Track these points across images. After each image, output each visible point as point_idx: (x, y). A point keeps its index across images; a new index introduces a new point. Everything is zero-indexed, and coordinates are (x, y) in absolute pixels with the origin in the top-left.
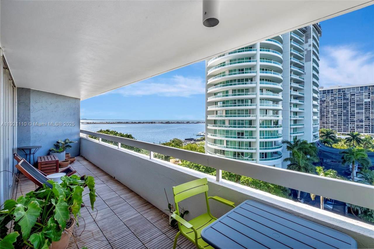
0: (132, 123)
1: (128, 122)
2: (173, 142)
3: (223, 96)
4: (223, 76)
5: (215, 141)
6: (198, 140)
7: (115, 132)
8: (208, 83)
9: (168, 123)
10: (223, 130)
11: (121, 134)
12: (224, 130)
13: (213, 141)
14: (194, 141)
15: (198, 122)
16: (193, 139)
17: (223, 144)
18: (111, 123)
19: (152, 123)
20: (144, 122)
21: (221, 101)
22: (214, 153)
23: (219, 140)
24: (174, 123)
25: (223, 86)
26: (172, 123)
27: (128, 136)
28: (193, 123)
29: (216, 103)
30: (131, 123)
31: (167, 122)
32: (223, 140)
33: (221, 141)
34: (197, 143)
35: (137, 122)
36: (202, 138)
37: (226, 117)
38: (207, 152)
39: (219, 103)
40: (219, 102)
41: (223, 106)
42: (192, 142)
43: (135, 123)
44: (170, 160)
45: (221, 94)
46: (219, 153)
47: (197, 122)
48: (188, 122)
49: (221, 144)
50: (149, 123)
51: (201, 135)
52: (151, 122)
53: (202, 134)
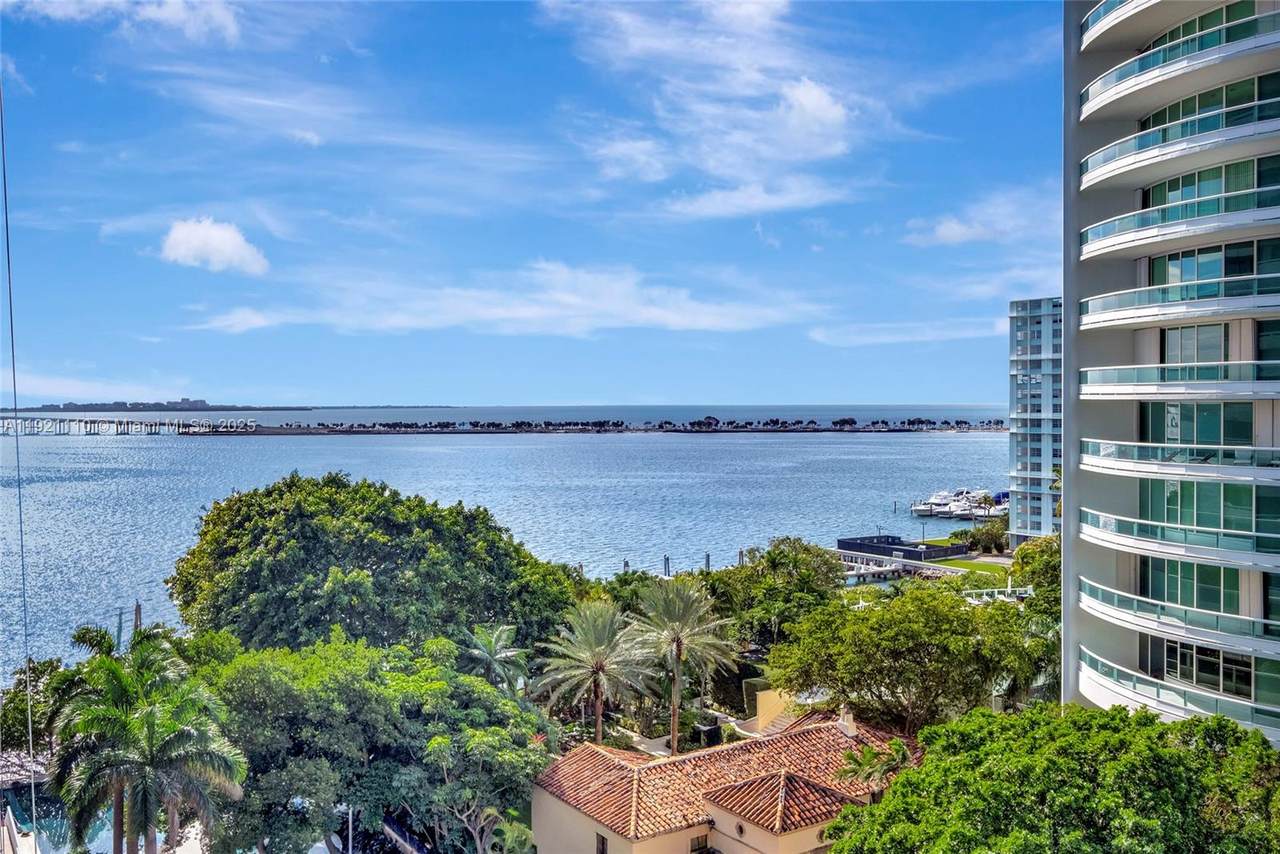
0: (477, 428)
1: (447, 425)
2: (774, 565)
3: (1231, 205)
4: (1232, 35)
5: (1147, 579)
6: (935, 552)
7: (384, 488)
8: (1088, 109)
9: (706, 425)
10: (1234, 493)
11: (421, 502)
12: (1246, 489)
13: (1132, 574)
14: (908, 555)
15: (915, 424)
16: (895, 541)
17: (1233, 605)
18: (350, 431)
19: (601, 426)
20: (548, 424)
21: (1217, 249)
22: (1143, 667)
23: (1187, 567)
24: (746, 427)
25: (1234, 119)
26: (735, 427)
27: (466, 518)
28: (881, 425)
29: (1151, 267)
30: (468, 427)
31: (699, 424)
32: (1233, 575)
33: (1208, 574)
34: (928, 567)
35: (507, 422)
36: (966, 533)
37: (1259, 378)
38: (1081, 656)
39: (1173, 270)
40: (1173, 257)
41: (1232, 291)
42: (893, 563)
43: (495, 428)
44: (761, 696)
45: (1217, 192)
46: (1186, 675)
47: (911, 423)
48: (844, 422)
49: (1208, 599)
50: (584, 427)
51: (949, 516)
52: (595, 424)
53: (956, 507)
